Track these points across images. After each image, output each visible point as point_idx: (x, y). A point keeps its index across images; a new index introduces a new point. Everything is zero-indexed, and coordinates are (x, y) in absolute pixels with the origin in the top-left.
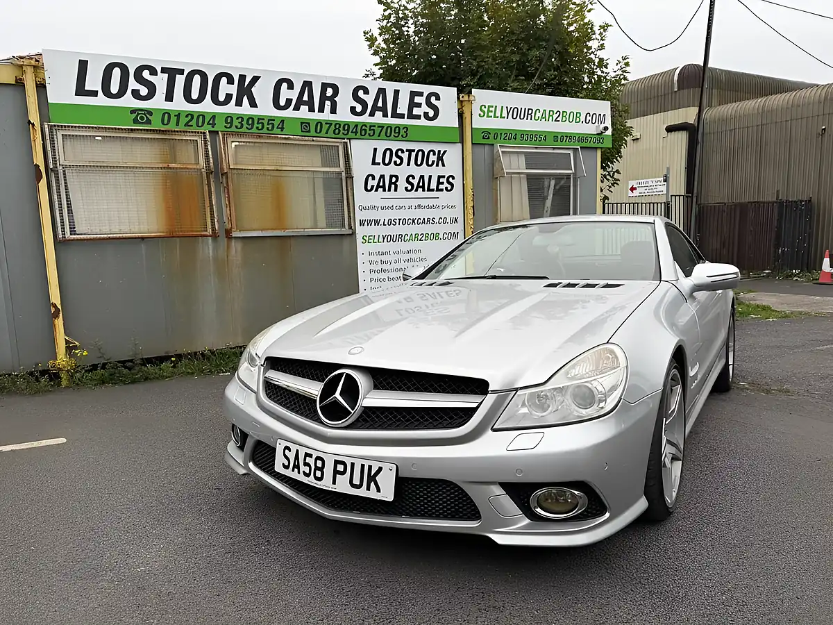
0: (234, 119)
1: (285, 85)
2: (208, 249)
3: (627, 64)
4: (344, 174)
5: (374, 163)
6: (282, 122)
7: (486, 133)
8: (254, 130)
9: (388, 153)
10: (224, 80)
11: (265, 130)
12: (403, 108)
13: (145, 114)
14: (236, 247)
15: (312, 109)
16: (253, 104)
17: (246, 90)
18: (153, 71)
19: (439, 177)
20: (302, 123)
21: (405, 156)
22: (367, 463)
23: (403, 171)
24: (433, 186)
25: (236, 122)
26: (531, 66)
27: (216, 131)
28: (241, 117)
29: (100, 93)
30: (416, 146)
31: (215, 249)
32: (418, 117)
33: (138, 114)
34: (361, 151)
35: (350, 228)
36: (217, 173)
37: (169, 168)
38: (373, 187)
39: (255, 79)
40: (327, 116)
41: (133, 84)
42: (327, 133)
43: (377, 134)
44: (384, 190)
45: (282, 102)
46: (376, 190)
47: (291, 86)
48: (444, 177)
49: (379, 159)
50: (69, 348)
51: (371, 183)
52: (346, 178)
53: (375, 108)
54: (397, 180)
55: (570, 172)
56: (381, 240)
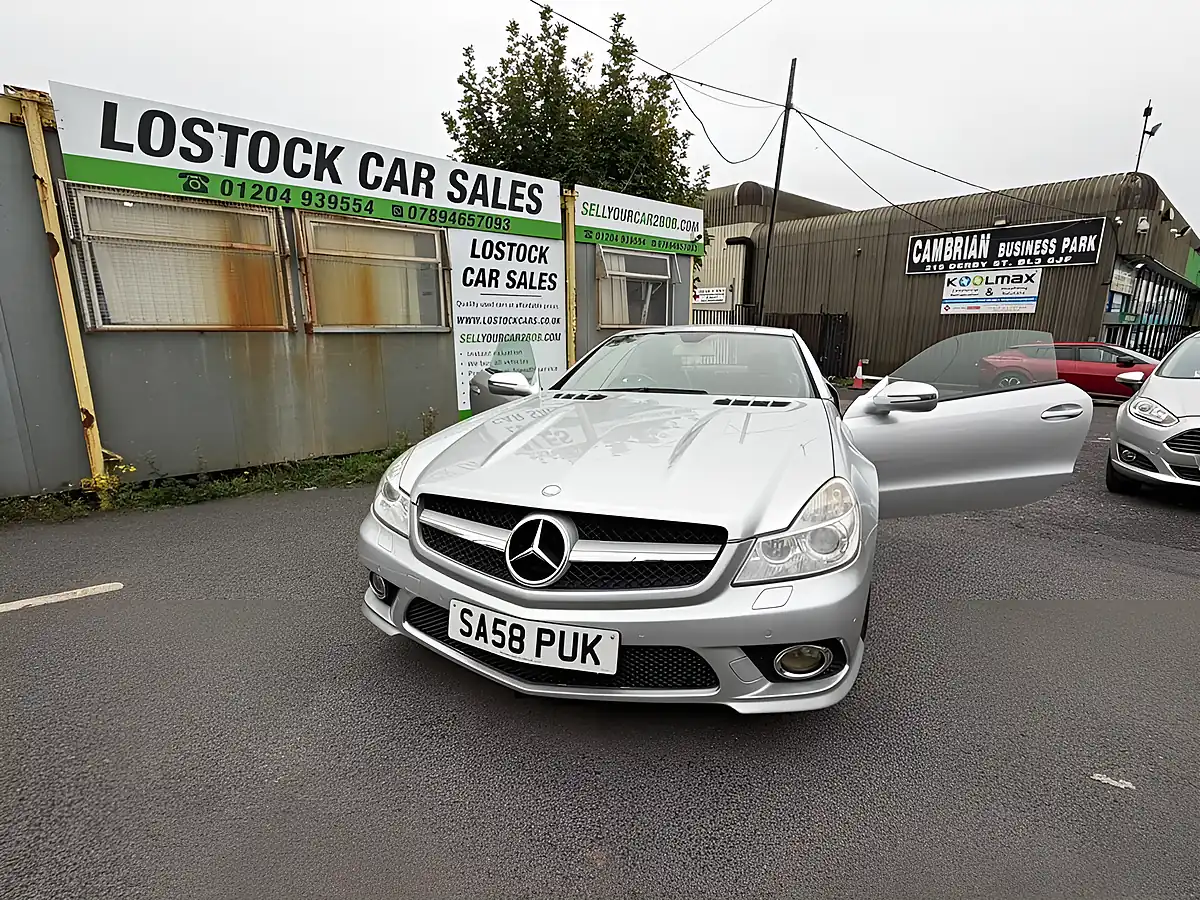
0: (314, 195)
1: (373, 161)
2: (284, 345)
3: (707, 174)
4: (440, 265)
5: (473, 255)
6: (371, 202)
7: (589, 232)
8: (338, 210)
9: (488, 245)
10: (299, 147)
11: (350, 211)
12: (504, 198)
13: (198, 180)
14: (317, 345)
15: (404, 191)
16: (336, 179)
17: (326, 162)
18: (208, 128)
19: (542, 274)
20: (393, 206)
21: (506, 249)
22: (581, 631)
23: (504, 266)
24: (536, 283)
25: (316, 199)
26: (622, 167)
27: (290, 208)
28: (321, 194)
29: (136, 147)
30: (518, 240)
31: (293, 347)
32: (520, 209)
33: (190, 179)
34: (459, 241)
35: (447, 325)
36: (294, 258)
37: (232, 248)
38: (472, 281)
39: (338, 150)
40: (421, 200)
41: (181, 141)
42: (421, 219)
43: (476, 224)
44: (484, 286)
45: (370, 180)
46: (476, 285)
47: (380, 163)
48: (546, 274)
49: (478, 251)
50: (109, 464)
51: (470, 276)
52: (443, 270)
53: (474, 196)
54: (498, 275)
55: (666, 277)
56: (481, 339)
